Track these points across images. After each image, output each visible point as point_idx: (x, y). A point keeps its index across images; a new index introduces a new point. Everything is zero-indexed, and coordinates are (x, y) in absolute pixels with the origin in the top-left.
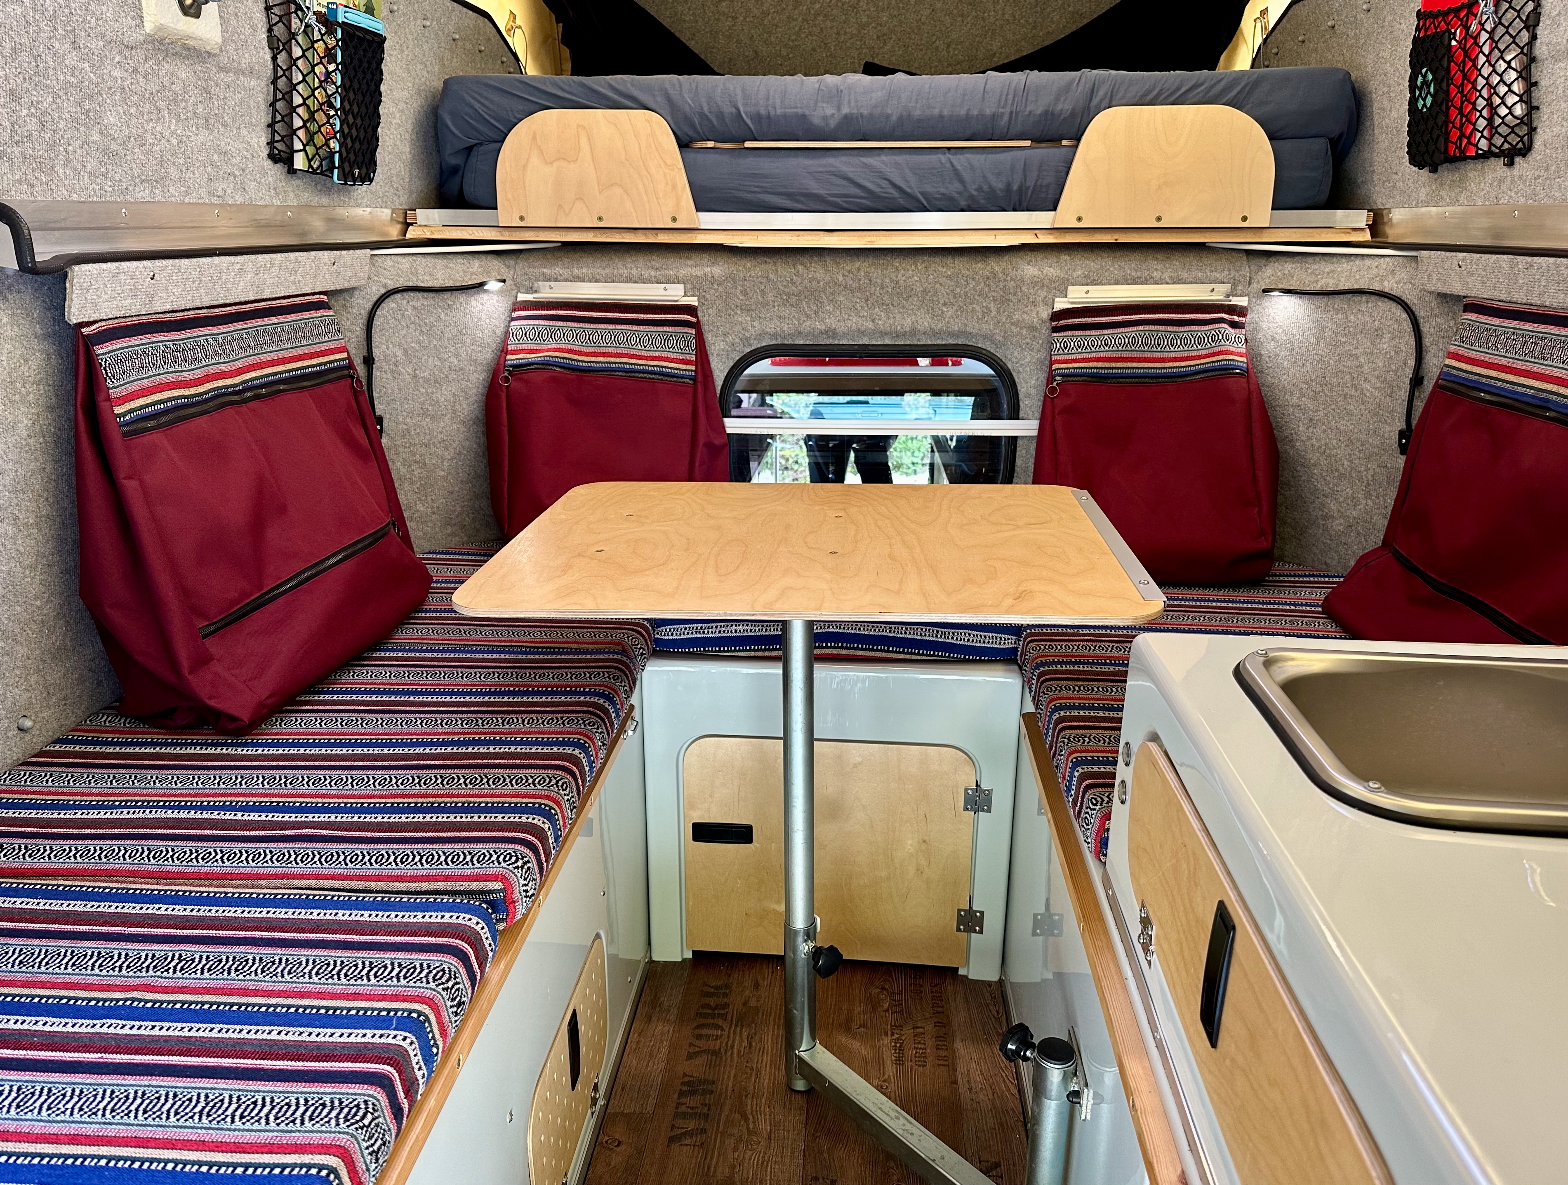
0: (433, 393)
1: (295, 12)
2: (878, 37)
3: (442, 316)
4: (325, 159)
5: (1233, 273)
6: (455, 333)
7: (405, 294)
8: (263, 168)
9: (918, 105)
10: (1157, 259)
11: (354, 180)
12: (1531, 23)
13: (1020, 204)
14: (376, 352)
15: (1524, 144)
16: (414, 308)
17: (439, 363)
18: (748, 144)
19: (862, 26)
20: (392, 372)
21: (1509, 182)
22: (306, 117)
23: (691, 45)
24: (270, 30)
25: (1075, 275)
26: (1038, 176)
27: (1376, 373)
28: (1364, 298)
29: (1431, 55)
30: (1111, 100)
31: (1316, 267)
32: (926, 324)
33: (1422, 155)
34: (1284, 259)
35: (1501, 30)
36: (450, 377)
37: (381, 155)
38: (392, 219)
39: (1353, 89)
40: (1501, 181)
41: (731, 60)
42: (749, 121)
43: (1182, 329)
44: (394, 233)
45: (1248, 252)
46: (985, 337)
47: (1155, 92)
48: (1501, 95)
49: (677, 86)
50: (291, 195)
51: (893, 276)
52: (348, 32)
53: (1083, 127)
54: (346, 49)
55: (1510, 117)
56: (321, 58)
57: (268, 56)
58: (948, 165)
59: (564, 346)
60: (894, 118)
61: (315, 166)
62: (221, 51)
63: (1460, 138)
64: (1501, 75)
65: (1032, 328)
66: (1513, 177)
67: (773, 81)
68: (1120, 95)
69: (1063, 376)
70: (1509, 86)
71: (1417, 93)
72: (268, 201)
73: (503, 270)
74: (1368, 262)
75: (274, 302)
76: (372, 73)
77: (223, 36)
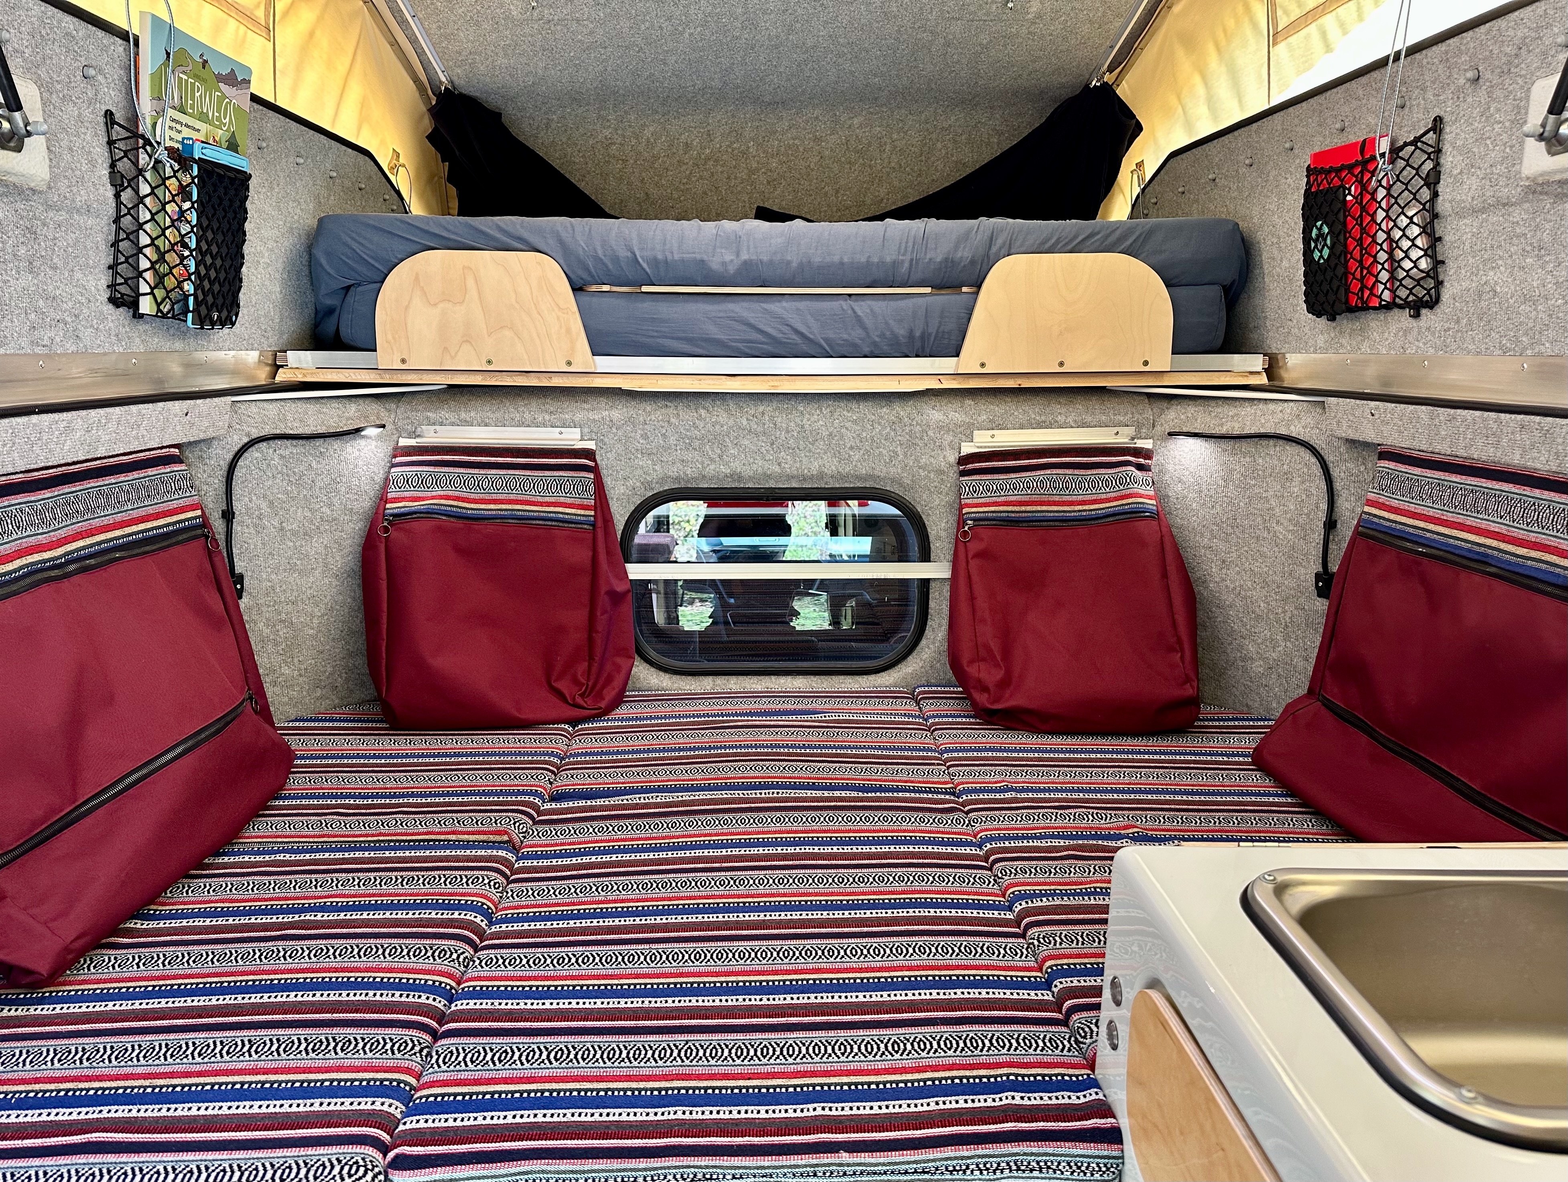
0: (301, 546)
1: (144, 147)
2: (768, 182)
3: (314, 464)
4: (178, 302)
5: (1137, 416)
6: (327, 480)
7: (271, 442)
8: (101, 313)
9: (819, 252)
10: (1060, 403)
11: (213, 324)
12: (1431, 180)
13: (923, 350)
14: (237, 506)
15: (1431, 297)
16: (282, 457)
17: (309, 514)
18: (645, 289)
19: (752, 172)
20: (256, 526)
21: (1415, 333)
22: (155, 257)
23: (582, 186)
24: (113, 166)
25: (980, 419)
26: (940, 323)
27: (1288, 516)
28: (1272, 442)
29: (1325, 209)
30: (1010, 248)
31: (1219, 410)
32: (833, 468)
33: (1322, 304)
34: (1186, 401)
35: (1399, 187)
36: (322, 528)
37: (243, 297)
38: (260, 361)
39: (1243, 239)
40: (1406, 332)
41: (622, 201)
42: (645, 265)
43: (1089, 472)
44: (262, 377)
45: (1149, 395)
46: (893, 480)
47: (1053, 241)
48: (1405, 249)
49: (570, 229)
50: (137, 340)
51: (798, 420)
52: (205, 170)
53: (982, 274)
54: (204, 186)
55: (1415, 270)
56: (173, 196)
57: (110, 192)
58: (850, 312)
59: (450, 493)
60: (794, 265)
61: (165, 310)
62: (50, 188)
63: (1362, 290)
64: (1403, 230)
65: (940, 472)
66: (1420, 328)
67: (669, 226)
68: (1018, 243)
69: (974, 520)
70: (1413, 241)
71: (1313, 245)
72: (107, 348)
73: (383, 413)
74: (1272, 406)
75: (112, 460)
76: (235, 212)
77: (51, 172)
